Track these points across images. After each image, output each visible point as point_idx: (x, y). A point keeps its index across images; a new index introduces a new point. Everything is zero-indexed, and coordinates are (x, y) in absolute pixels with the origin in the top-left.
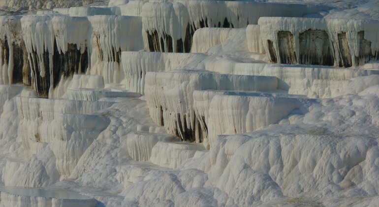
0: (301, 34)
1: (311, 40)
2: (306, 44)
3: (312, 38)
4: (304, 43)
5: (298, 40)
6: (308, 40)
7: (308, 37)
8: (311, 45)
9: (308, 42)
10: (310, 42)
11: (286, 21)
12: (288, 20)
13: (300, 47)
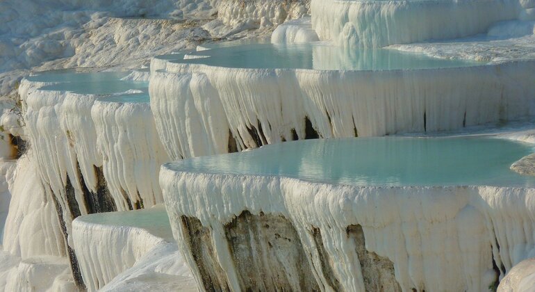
0: (230, 227)
1: (263, 245)
2: (251, 257)
3: (266, 238)
4: (245, 254)
5: (226, 244)
6: (253, 245)
7: (252, 236)
8: (265, 260)
9: (254, 252)
10: (260, 251)
11: (184, 184)
12: (188, 181)
13: (238, 267)
